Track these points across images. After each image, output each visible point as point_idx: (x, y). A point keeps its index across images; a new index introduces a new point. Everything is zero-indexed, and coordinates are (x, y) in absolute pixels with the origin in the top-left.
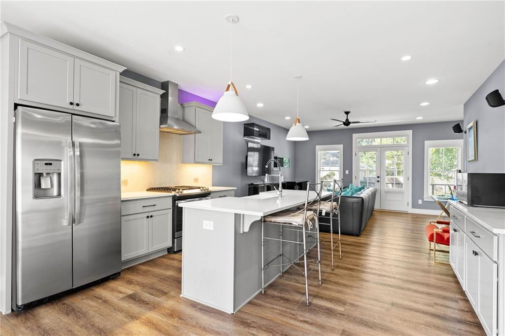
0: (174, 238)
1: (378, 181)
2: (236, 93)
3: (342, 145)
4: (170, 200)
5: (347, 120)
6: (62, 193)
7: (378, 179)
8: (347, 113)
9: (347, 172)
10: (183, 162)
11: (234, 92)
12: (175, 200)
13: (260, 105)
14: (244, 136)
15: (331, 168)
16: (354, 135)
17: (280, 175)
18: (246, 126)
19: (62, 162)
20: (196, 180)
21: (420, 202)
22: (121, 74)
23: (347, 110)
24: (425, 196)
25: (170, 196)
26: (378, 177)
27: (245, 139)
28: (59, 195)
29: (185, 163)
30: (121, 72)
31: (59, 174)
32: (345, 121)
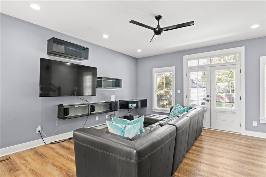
1: (208, 101)
3: (174, 67)
5: (158, 26)
7: (209, 98)
8: (158, 18)
9: (179, 92)
16: (184, 57)
21: (255, 124)
24: (261, 118)
26: (208, 96)
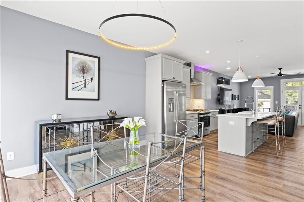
0: (198, 131)
1: (300, 108)
2: (243, 71)
3: (273, 86)
4: (197, 115)
5: (280, 73)
6: (174, 110)
7: (300, 107)
8: (280, 69)
9: (277, 102)
10: (195, 98)
11: (242, 71)
12: (199, 115)
13: (228, 68)
14: (217, 84)
15: (265, 100)
16: (281, 80)
17: (254, 104)
18: (217, 79)
19: (174, 100)
20: (199, 106)
22: (184, 64)
23: (280, 67)
25: (197, 113)
26: (300, 105)
27: (217, 86)
28: (173, 111)
29: (195, 99)
30: (184, 63)
31: (173, 104)
32: (278, 74)
